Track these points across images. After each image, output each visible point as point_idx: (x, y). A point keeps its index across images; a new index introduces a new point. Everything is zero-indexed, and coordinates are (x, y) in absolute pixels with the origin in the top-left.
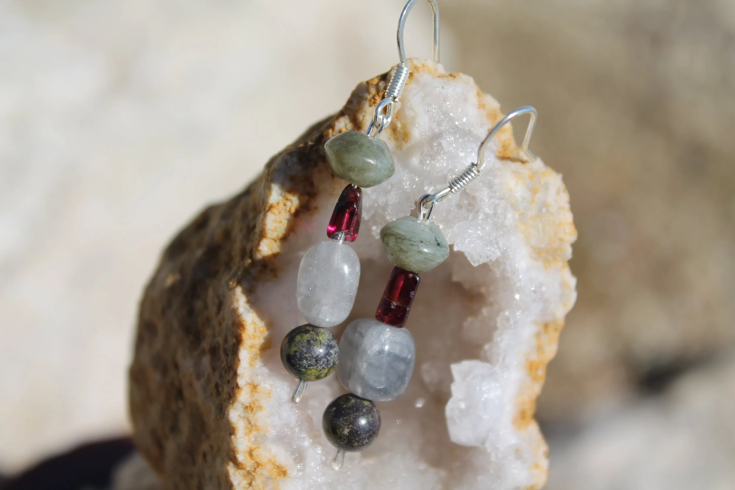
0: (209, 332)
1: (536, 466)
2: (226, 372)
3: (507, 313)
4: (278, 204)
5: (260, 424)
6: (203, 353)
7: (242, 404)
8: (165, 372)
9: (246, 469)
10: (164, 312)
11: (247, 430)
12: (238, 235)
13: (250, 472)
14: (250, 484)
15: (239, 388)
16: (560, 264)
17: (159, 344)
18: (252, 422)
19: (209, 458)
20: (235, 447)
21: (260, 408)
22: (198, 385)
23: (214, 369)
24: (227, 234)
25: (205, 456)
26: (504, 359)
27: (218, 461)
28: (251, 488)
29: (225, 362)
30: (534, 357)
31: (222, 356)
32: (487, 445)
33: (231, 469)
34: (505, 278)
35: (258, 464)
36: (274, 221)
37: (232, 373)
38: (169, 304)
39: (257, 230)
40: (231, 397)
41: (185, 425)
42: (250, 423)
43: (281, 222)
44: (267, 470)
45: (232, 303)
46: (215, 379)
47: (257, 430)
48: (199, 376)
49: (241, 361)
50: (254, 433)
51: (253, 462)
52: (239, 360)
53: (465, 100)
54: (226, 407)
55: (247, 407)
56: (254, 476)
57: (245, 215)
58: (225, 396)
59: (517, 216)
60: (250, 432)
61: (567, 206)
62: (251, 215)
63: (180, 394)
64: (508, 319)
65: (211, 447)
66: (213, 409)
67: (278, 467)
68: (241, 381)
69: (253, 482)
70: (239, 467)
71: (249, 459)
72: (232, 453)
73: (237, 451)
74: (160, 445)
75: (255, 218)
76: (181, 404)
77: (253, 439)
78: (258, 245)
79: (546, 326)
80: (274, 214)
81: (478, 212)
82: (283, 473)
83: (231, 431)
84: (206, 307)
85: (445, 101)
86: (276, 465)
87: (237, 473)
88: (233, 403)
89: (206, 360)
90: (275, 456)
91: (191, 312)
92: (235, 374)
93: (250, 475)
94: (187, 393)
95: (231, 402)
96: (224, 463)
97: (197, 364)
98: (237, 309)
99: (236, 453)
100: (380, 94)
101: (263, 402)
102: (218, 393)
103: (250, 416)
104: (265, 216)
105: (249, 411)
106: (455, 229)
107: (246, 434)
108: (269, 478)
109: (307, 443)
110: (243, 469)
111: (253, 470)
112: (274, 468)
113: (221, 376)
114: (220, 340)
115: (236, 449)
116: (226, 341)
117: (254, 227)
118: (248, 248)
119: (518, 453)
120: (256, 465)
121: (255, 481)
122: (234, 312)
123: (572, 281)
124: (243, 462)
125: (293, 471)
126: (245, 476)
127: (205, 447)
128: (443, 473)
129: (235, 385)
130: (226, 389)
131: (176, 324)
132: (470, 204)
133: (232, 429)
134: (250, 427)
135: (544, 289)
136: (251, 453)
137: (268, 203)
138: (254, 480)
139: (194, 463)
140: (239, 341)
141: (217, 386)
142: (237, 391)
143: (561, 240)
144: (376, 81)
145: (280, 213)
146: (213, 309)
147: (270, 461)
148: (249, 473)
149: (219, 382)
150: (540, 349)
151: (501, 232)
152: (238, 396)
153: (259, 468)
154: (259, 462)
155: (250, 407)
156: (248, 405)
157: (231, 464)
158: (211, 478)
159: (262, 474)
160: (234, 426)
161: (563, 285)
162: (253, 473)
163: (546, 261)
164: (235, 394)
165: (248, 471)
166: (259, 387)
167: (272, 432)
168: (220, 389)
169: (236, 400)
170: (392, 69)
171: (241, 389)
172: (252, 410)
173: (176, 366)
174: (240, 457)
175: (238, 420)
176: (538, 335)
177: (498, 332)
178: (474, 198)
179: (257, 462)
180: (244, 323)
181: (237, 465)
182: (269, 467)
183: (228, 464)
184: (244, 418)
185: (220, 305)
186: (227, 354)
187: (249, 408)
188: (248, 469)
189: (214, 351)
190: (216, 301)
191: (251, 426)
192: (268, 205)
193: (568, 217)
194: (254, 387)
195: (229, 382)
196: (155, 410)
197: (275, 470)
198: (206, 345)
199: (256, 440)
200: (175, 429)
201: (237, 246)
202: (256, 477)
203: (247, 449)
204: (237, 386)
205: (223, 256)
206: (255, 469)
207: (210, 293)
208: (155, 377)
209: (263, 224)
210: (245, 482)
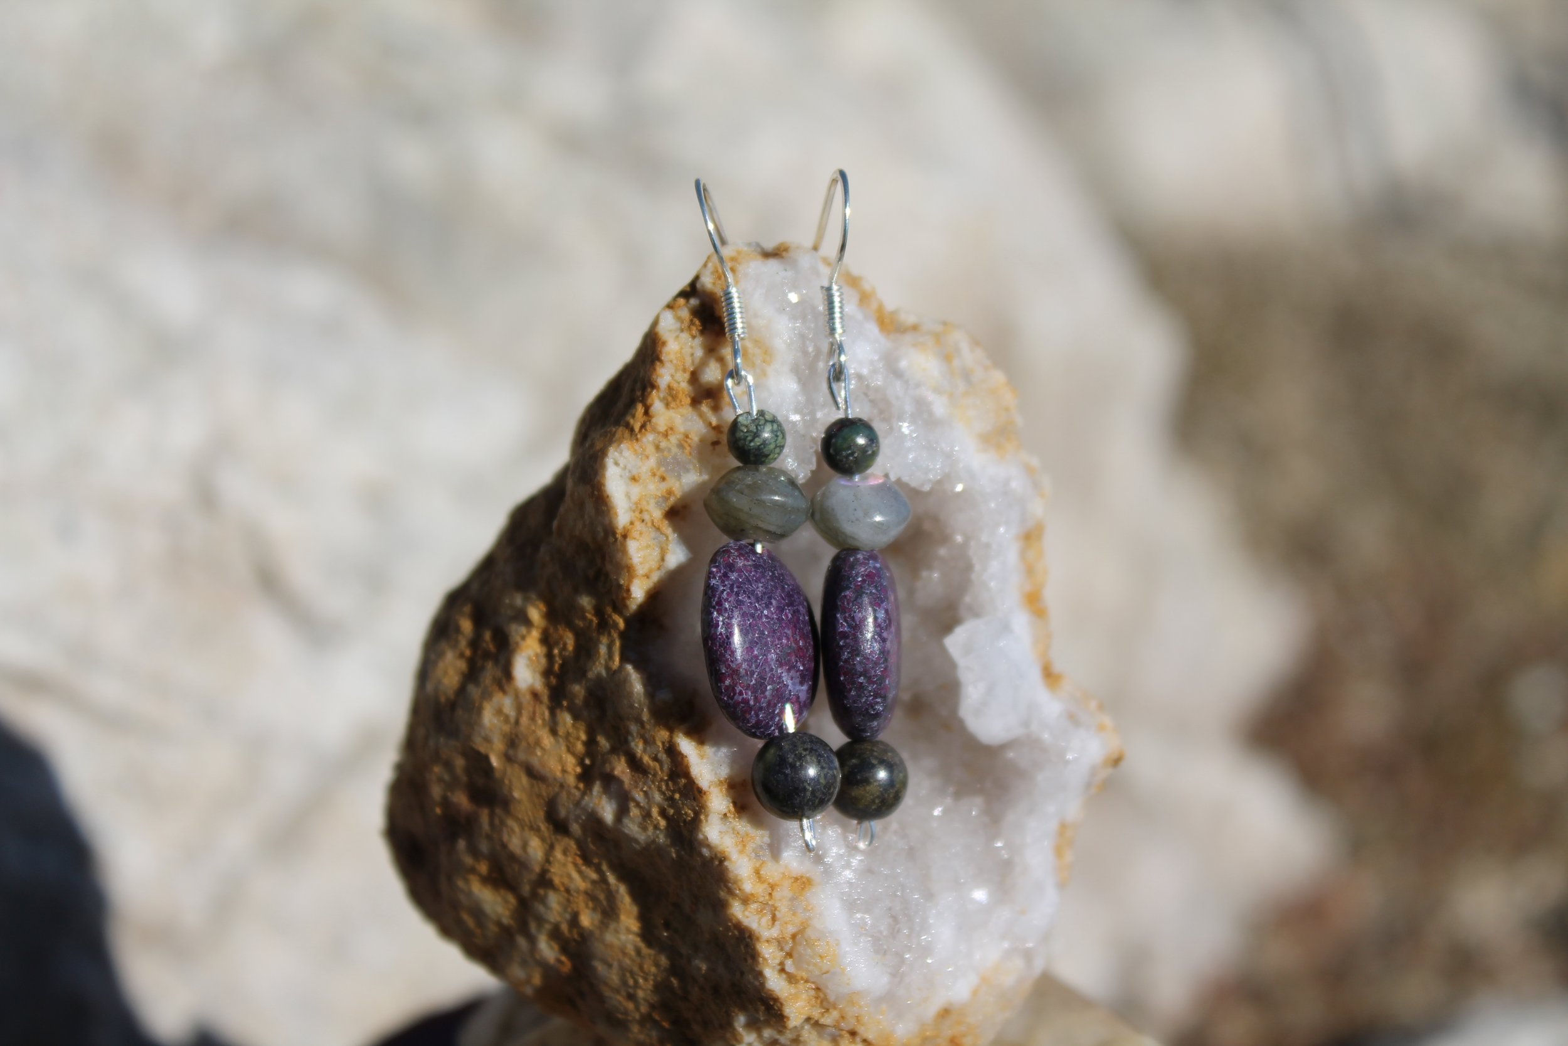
4: (632, 523)
7: (718, 814)
9: (758, 901)
11: (740, 847)
14: (774, 919)
15: (705, 793)
20: (737, 876)
21: (743, 807)
28: (777, 923)
30: (1027, 586)
33: (736, 909)
35: (772, 887)
36: (638, 550)
37: (681, 781)
40: (696, 812)
42: (738, 835)
49: (690, 757)
50: (750, 845)
52: (685, 758)
54: (697, 829)
55: (725, 815)
56: (773, 906)
59: (946, 401)
60: (745, 846)
64: (988, 546)
67: (796, 879)
68: (703, 784)
69: (777, 913)
70: (750, 901)
71: (758, 884)
72: (732, 886)
73: (742, 880)
77: (753, 855)
78: (627, 592)
80: (635, 539)
82: (807, 882)
83: (719, 858)
86: (793, 878)
87: (747, 910)
88: (705, 819)
90: (786, 867)
92: (690, 778)
95: (702, 818)
96: (720, 910)
99: (739, 884)
103: (735, 824)
104: (623, 547)
105: (731, 820)
107: (741, 852)
112: (793, 882)
115: (739, 878)
120: (769, 890)
121: (779, 911)
124: (752, 892)
125: (817, 876)
126: (760, 912)
129: (695, 793)
130: (684, 806)
133: (719, 855)
134: (741, 840)
135: (1011, 485)
136: (758, 877)
138: (776, 910)
141: (663, 812)
142: (704, 798)
144: (679, 300)
147: (785, 877)
148: (765, 904)
150: (1029, 571)
151: (938, 431)
152: (706, 804)
153: (775, 891)
154: (772, 883)
155: (731, 812)
156: (726, 811)
157: (735, 901)
159: (782, 898)
160: (721, 848)
161: (1028, 470)
162: (771, 902)
163: (1000, 447)
164: (703, 804)
169: (708, 811)
171: (711, 793)
172: (734, 815)
174: (747, 887)
175: (722, 838)
181: (745, 899)
187: (729, 815)
188: (761, 899)
192: (619, 532)
199: (756, 854)
203: (752, 872)
204: (700, 791)
206: (770, 894)
209: (623, 560)
210: (765, 920)
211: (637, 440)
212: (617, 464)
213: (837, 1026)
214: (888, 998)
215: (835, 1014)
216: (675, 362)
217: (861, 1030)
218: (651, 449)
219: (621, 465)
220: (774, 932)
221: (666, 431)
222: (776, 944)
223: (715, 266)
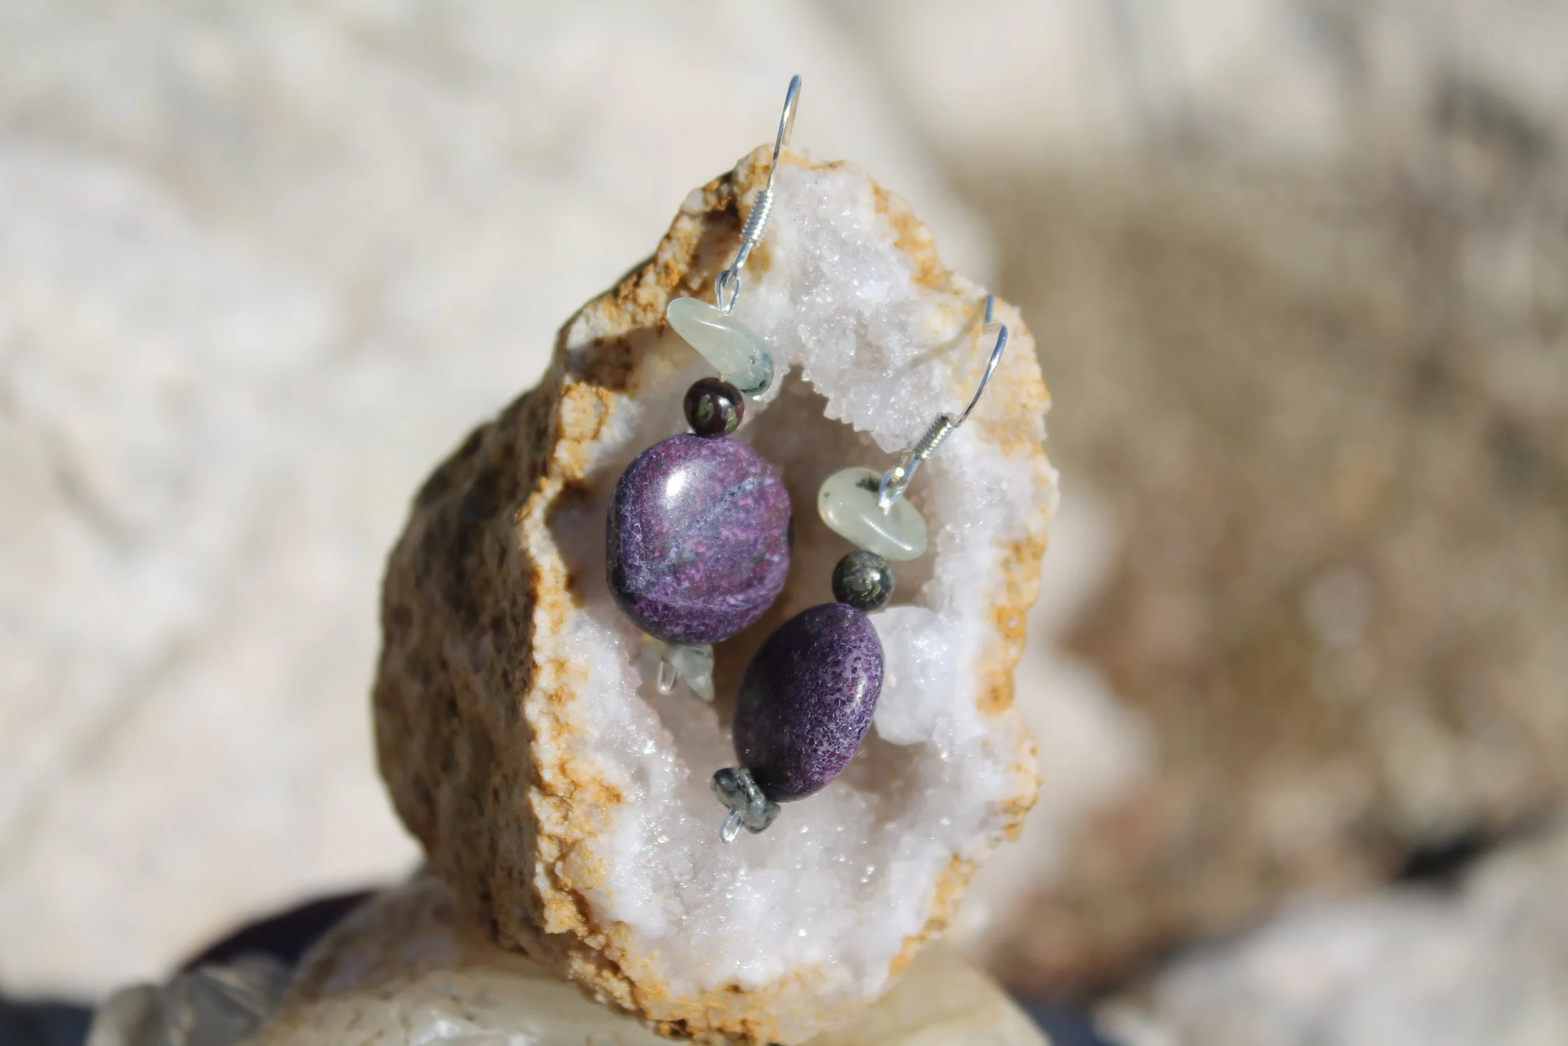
0: (489, 599)
1: (1018, 768)
2: (517, 650)
3: (948, 528)
5: (573, 721)
6: (482, 631)
7: (544, 692)
8: (427, 678)
9: (557, 795)
10: (419, 583)
11: (555, 733)
12: (524, 448)
13: (564, 798)
14: (566, 817)
16: (1029, 446)
17: (415, 637)
18: (562, 720)
19: (503, 796)
20: (537, 760)
21: (572, 696)
22: (477, 683)
23: (499, 650)
24: (509, 451)
25: (496, 794)
26: (951, 601)
27: (516, 792)
28: (567, 822)
29: (514, 636)
30: (1003, 600)
31: (510, 626)
32: (936, 738)
33: (534, 797)
34: (941, 473)
35: (575, 785)
37: (525, 649)
38: (427, 569)
39: (551, 430)
40: (527, 684)
41: (464, 756)
42: (558, 721)
43: (584, 411)
44: (589, 795)
45: (519, 542)
46: (502, 664)
47: (570, 731)
48: (477, 669)
49: (537, 627)
50: (566, 736)
51: (566, 781)
52: (535, 626)
53: (854, 200)
54: (520, 702)
55: (551, 696)
56: (570, 805)
57: (533, 415)
58: (517, 685)
59: (949, 372)
60: (559, 734)
61: (1032, 355)
62: (541, 412)
63: (452, 707)
64: (951, 537)
65: (505, 777)
66: (502, 711)
67: (607, 789)
68: (539, 657)
69: (570, 814)
70: (549, 793)
71: (560, 777)
72: (533, 770)
73: (541, 765)
74: (427, 798)
75: (547, 415)
76: (455, 723)
77: (564, 746)
78: (553, 450)
79: (1017, 548)
80: (574, 399)
81: (885, 368)
82: (617, 797)
83: (530, 735)
84: (482, 562)
85: (821, 202)
86: (603, 786)
87: (544, 803)
88: (529, 693)
89: (487, 642)
90: (601, 772)
91: (460, 575)
92: (531, 648)
93: (564, 804)
94: (462, 703)
95: (527, 690)
96: (524, 791)
97: (474, 650)
98: (527, 550)
99: (540, 769)
100: (723, 203)
101: (576, 688)
102: (508, 685)
103: (557, 709)
104: (560, 403)
105: (556, 703)
106: (851, 395)
107: (554, 739)
108: (595, 806)
109: (650, 749)
110: (552, 795)
111: (568, 795)
112: (602, 790)
113: (510, 659)
114: (505, 605)
115: (540, 763)
116: (514, 603)
117: (547, 427)
118: (540, 460)
119: (986, 748)
120: (572, 787)
121: (573, 812)
122: (524, 555)
123: (1053, 475)
124: (552, 782)
125: (633, 794)
126: (557, 807)
127: (496, 780)
128: (875, 798)
129: (531, 665)
130: (519, 675)
131: (438, 597)
132: (875, 360)
133: (531, 733)
134: (558, 727)
135: (1004, 486)
136: (562, 769)
137: (563, 385)
138: (571, 810)
139: (481, 812)
140: (532, 599)
141: (505, 675)
142: (534, 671)
143: (1024, 406)
144: (716, 185)
145: (582, 397)
146: (492, 562)
147: (594, 780)
148: (562, 800)
149: (508, 667)
150: (1012, 587)
151: (926, 398)
152: (536, 679)
153: (577, 790)
154: (576, 782)
155: (556, 695)
156: (552, 692)
157: (534, 789)
158: (507, 825)
159: (582, 801)
160: (534, 727)
161: (1038, 481)
162: (569, 801)
163: (1006, 443)
164: (532, 677)
165: (561, 797)
166: (567, 665)
167: (594, 734)
168: (510, 678)
169: (534, 686)
170: (740, 163)
171: (540, 668)
172: (560, 700)
173: (444, 664)
174: (547, 775)
175: (539, 718)
176: (1006, 564)
177: (939, 560)
178: (879, 349)
179: (573, 782)
180: (538, 569)
181: (544, 789)
182: (593, 789)
183: (530, 790)
184: (548, 714)
185: (503, 554)
186: (516, 623)
187: (554, 697)
188: (561, 794)
189: (497, 625)
190: (497, 549)
191: (560, 726)
192: (564, 388)
193: (1035, 371)
194: (560, 666)
195: (522, 663)
196: (416, 746)
197: (603, 794)
198: (485, 619)
199: (569, 747)
200: (448, 765)
201: (524, 464)
202: (573, 805)
203: (556, 762)
204: (535, 666)
205: (504, 484)
206: (572, 793)
207: (488, 538)
208: (413, 690)
209: (559, 416)
210: (557, 815)
211: (617, 305)
212: (588, 321)
213: (601, 953)
214: (663, 943)
215: (601, 939)
216: (682, 240)
217: (624, 965)
218: (627, 318)
219: (591, 324)
220: (559, 831)
221: (647, 305)
222: (557, 842)
223: (755, 159)
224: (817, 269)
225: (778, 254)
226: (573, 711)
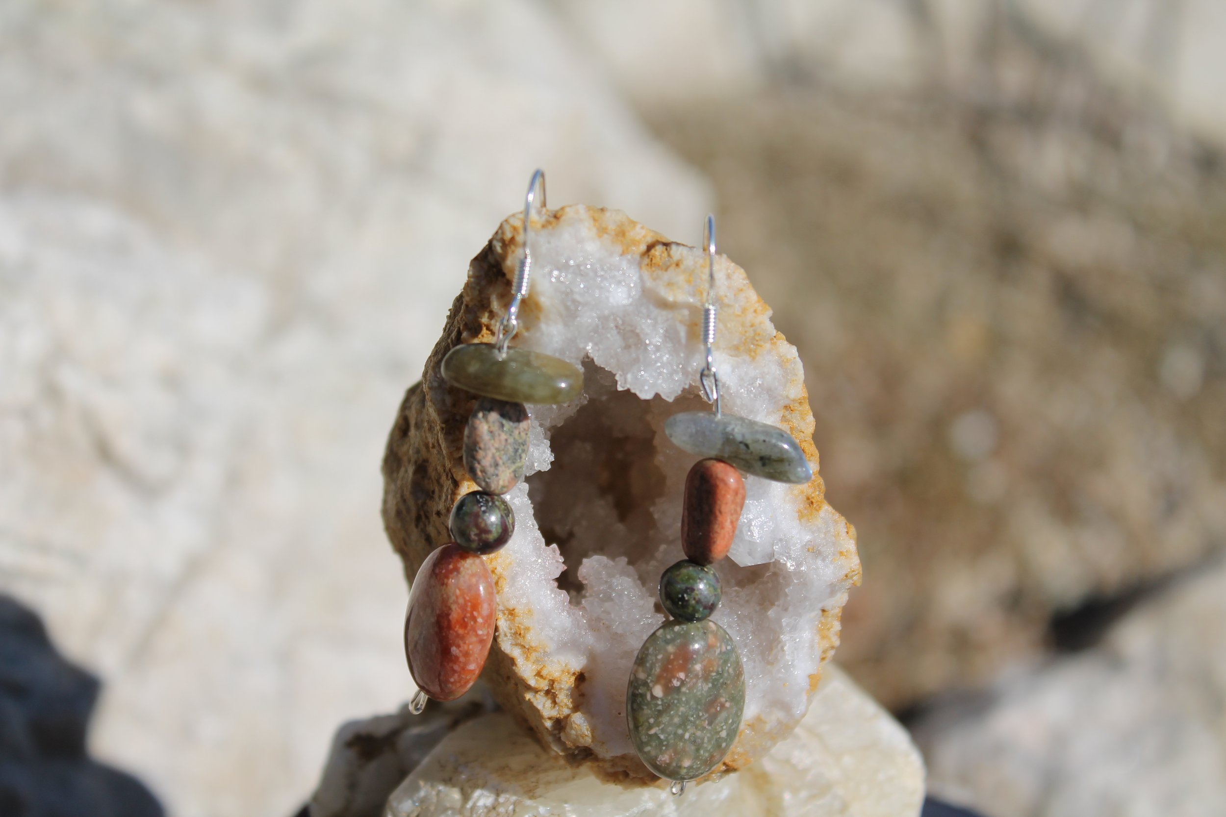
5: (534, 644)
7: (509, 635)
11: (525, 656)
13: (549, 690)
16: (767, 345)
18: (526, 646)
20: (522, 676)
21: (527, 629)
28: (556, 705)
32: (778, 556)
35: (552, 682)
44: (564, 683)
50: (534, 655)
51: (546, 681)
55: (513, 635)
69: (557, 700)
71: (541, 680)
72: (522, 683)
79: (787, 407)
81: (646, 347)
86: (571, 674)
87: (536, 698)
90: (566, 666)
93: (551, 694)
99: (525, 681)
101: (527, 622)
105: (518, 638)
107: (527, 658)
108: (570, 689)
110: (540, 691)
111: (550, 688)
112: (571, 676)
115: (524, 678)
119: (813, 551)
120: (550, 683)
121: (558, 698)
123: (792, 351)
126: (546, 698)
136: (539, 674)
147: (563, 672)
154: (552, 679)
156: (513, 633)
159: (561, 689)
160: (511, 656)
161: (782, 363)
162: (552, 691)
163: (750, 352)
165: (546, 691)
166: (515, 611)
167: (551, 647)
174: (532, 682)
175: (512, 650)
179: (550, 680)
181: (533, 690)
182: (565, 678)
183: (525, 692)
184: (517, 645)
188: (545, 689)
191: (527, 650)
194: (511, 613)
197: (573, 678)
202: (556, 693)
206: (552, 685)
210: (549, 703)
223: (503, 233)
224: (574, 301)
225: (544, 300)
226: (531, 638)
